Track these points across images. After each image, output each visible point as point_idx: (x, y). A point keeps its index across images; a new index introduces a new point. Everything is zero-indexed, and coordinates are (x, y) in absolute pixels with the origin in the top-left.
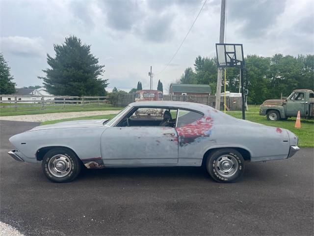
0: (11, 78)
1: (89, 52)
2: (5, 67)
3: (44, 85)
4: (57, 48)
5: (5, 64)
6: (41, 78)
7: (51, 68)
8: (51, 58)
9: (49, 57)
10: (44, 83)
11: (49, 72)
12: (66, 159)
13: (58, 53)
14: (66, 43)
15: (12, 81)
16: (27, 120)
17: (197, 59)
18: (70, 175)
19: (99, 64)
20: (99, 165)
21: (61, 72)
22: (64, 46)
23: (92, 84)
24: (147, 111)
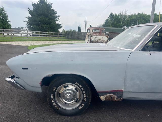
0: (9, 21)
1: (52, 8)
2: (5, 15)
3: (27, 26)
4: (34, 5)
5: (5, 13)
6: (25, 22)
7: (30, 16)
8: (30, 10)
9: (29, 9)
10: (26, 25)
11: (29, 18)
12: (75, 89)
13: (34, 7)
14: (39, 2)
15: (9, 23)
16: (19, 44)
17: (110, 14)
18: (80, 108)
19: (57, 15)
20: (118, 97)
21: (36, 18)
22: (37, 3)
23: (53, 26)
24: (98, 40)
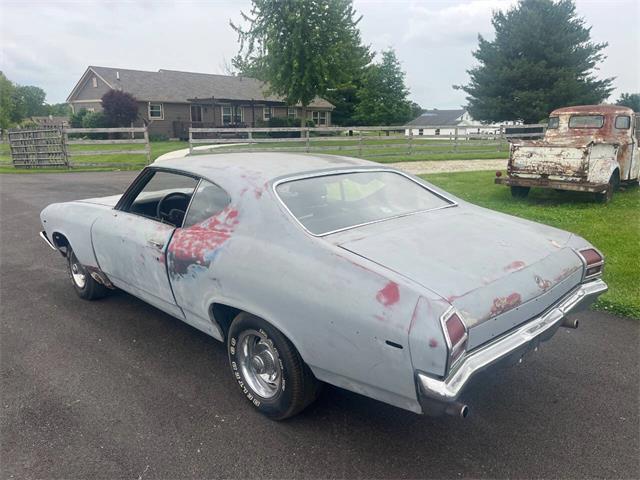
0: (406, 94)
2: (397, 72)
3: (468, 102)
4: (499, 19)
5: (397, 66)
6: (458, 88)
8: (485, 43)
9: (481, 39)
10: (468, 99)
19: (594, 41)
20: (105, 281)
24: (539, 165)
